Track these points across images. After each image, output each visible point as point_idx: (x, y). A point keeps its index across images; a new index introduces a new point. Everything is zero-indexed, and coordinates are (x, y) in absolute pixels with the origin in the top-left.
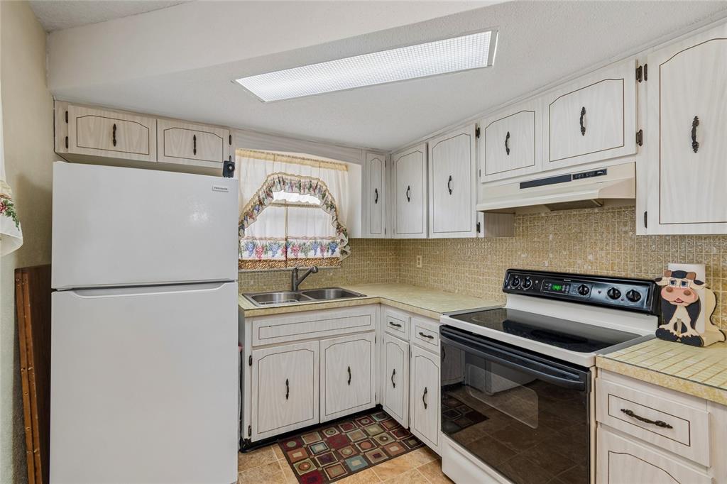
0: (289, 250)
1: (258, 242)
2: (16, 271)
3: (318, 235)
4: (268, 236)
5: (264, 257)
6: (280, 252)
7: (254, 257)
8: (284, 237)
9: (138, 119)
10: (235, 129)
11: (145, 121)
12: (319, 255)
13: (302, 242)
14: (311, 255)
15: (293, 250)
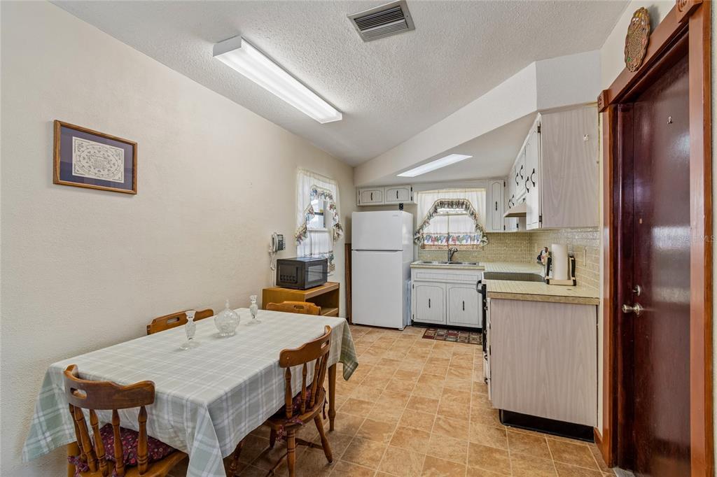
0: (450, 240)
1: (433, 235)
2: (346, 244)
3: (468, 231)
4: (438, 232)
5: (436, 243)
6: (444, 240)
7: (430, 243)
8: (447, 232)
9: (378, 189)
10: (414, 183)
11: (380, 189)
12: (469, 243)
13: (457, 235)
14: (464, 242)
15: (453, 240)
